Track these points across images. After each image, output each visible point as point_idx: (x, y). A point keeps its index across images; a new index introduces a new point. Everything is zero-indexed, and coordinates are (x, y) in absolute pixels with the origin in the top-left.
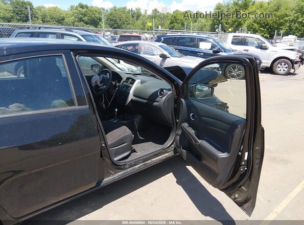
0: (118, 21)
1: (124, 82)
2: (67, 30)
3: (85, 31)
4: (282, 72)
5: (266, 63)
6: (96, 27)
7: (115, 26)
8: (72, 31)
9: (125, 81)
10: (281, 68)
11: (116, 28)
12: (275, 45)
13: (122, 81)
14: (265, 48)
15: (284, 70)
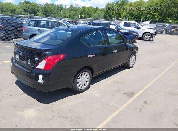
4: (147, 39)
5: (140, 35)
10: (147, 38)
12: (144, 26)
14: (139, 28)
15: (148, 39)
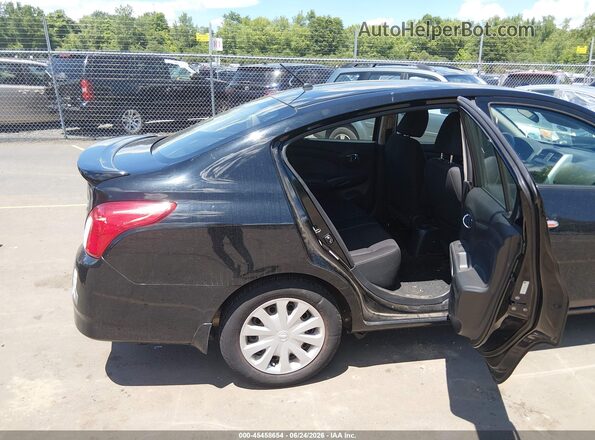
0: (499, 45)
1: (536, 157)
2: (420, 67)
3: (450, 67)
6: (451, 59)
7: (492, 55)
8: (429, 70)
9: (539, 156)
11: (492, 60)
13: (532, 156)
